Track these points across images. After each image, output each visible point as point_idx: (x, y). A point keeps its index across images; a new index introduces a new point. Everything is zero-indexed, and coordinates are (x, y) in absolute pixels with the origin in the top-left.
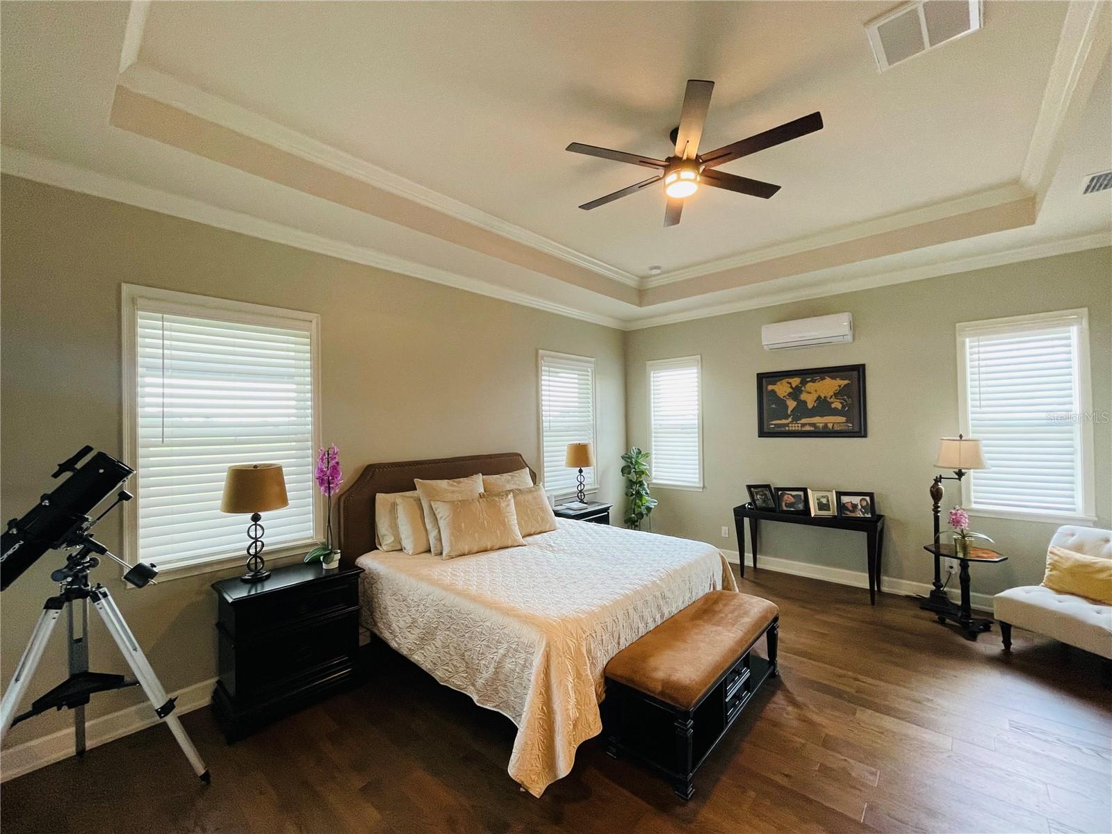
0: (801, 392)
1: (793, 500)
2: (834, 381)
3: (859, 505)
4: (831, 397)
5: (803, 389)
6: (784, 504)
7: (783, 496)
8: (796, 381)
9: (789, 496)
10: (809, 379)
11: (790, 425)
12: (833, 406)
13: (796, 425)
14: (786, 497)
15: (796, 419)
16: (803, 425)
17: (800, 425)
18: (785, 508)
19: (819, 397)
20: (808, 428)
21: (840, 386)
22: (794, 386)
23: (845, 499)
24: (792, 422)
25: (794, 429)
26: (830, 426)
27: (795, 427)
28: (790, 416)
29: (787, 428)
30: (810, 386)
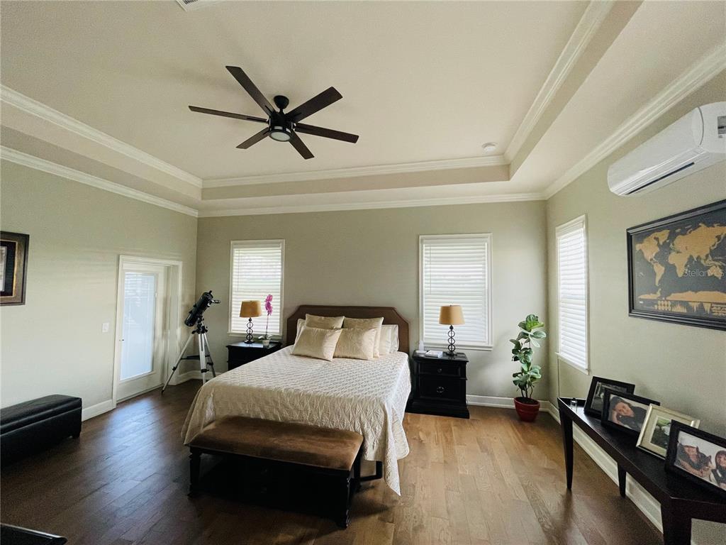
0: (670, 250)
1: (631, 413)
2: (711, 228)
3: (713, 460)
4: (707, 256)
5: (671, 245)
6: (615, 414)
7: (617, 403)
8: (663, 236)
9: (626, 406)
10: (678, 230)
11: (659, 302)
12: (710, 273)
13: (666, 303)
14: (620, 405)
15: (666, 294)
16: (674, 303)
17: (670, 303)
18: (616, 421)
19: (691, 258)
20: (679, 309)
21: (718, 237)
22: (661, 243)
23: (686, 439)
24: (661, 297)
25: (663, 308)
26: (707, 307)
27: (662, 306)
28: (658, 287)
29: (656, 306)
30: (680, 242)
